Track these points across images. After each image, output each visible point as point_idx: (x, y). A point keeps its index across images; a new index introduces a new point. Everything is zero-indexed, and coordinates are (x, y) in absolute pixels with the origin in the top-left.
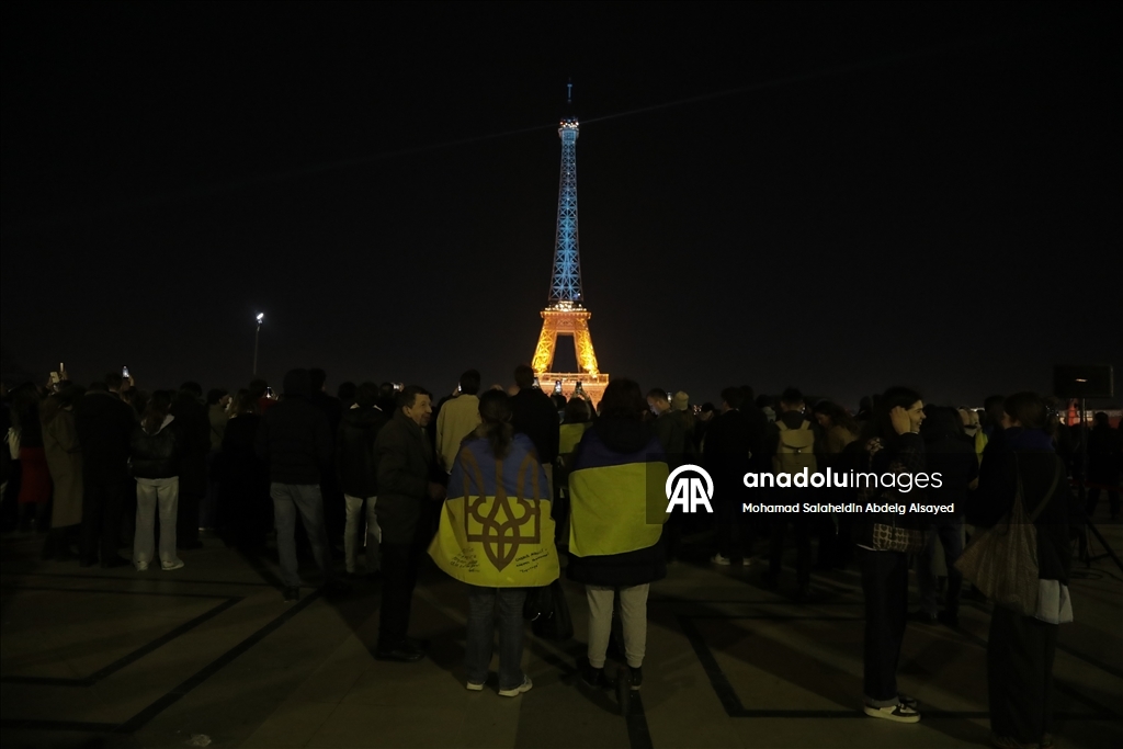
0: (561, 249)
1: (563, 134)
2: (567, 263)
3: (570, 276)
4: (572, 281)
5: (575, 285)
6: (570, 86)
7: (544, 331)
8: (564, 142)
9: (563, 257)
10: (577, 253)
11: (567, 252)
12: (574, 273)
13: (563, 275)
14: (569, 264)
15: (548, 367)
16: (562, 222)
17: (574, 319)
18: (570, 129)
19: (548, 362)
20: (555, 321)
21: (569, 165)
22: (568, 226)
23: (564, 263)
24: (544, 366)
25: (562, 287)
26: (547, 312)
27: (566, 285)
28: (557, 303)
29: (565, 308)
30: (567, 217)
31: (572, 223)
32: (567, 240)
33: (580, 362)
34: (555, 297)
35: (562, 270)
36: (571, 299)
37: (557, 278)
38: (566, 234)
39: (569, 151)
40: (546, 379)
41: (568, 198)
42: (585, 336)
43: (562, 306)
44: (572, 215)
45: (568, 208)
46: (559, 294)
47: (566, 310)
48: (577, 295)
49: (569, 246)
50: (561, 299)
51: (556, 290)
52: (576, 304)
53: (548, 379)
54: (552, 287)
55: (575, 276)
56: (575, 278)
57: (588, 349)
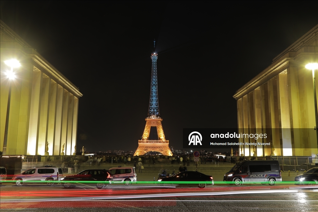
0: (152, 97)
2: (154, 102)
3: (155, 106)
4: (156, 108)
5: (157, 110)
6: (155, 42)
7: (146, 126)
8: (153, 61)
9: (153, 100)
10: (157, 98)
11: (154, 98)
12: (157, 105)
13: (153, 106)
14: (155, 102)
15: (148, 138)
16: (152, 88)
17: (157, 121)
18: (155, 56)
19: (148, 136)
20: (150, 122)
21: (154, 68)
22: (154, 90)
23: (153, 102)
24: (146, 138)
25: (152, 110)
26: (147, 119)
27: (154, 110)
28: (151, 116)
29: (153, 118)
30: (154, 86)
31: (156, 88)
32: (154, 94)
33: (159, 136)
34: (150, 114)
35: (152, 104)
36: (156, 114)
37: (151, 107)
38: (154, 92)
39: (154, 64)
40: (147, 142)
41: (154, 80)
42: (161, 127)
43: (152, 117)
44: (156, 86)
45: (154, 83)
46: (151, 112)
47: (154, 118)
48: (158, 113)
49: (155, 96)
50: (152, 114)
51: (150, 111)
52: (157, 116)
53: (148, 142)
54: (149, 110)
55: (157, 106)
56: (157, 107)
57: (161, 132)
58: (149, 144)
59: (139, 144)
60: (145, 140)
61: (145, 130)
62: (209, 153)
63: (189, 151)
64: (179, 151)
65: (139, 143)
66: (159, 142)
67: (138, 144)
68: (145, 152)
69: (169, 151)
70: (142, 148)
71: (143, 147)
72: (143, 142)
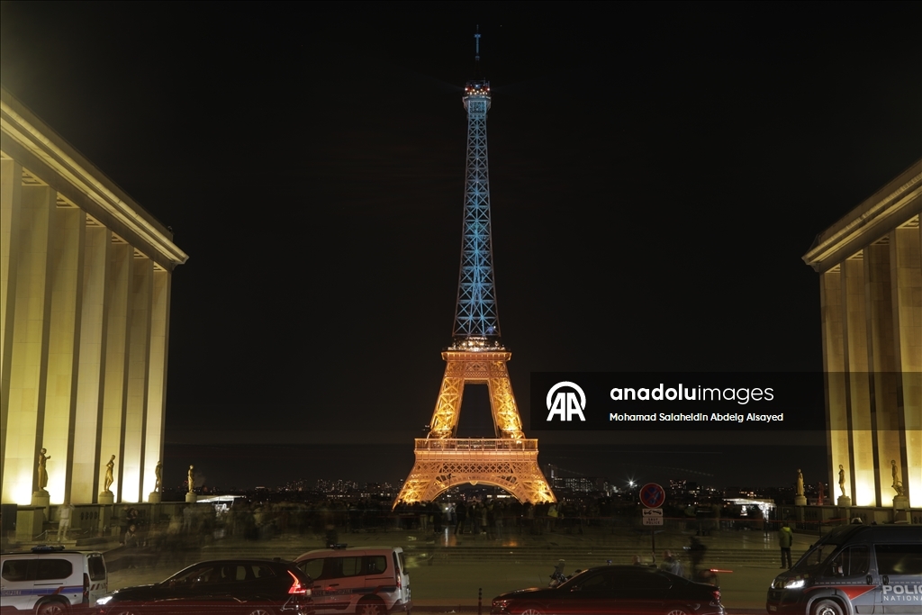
0: (468, 264)
1: (468, 104)
2: (477, 285)
3: (481, 301)
4: (485, 309)
5: (489, 314)
6: (478, 36)
7: (446, 379)
8: (471, 116)
9: (472, 275)
10: (490, 269)
11: (477, 269)
12: (487, 297)
13: (472, 301)
14: (480, 285)
15: (453, 430)
16: (470, 227)
17: (489, 364)
18: (478, 99)
19: (453, 423)
20: (462, 365)
21: (477, 147)
22: (477, 233)
23: (473, 284)
24: (446, 428)
25: (471, 318)
26: (450, 353)
27: (477, 314)
28: (464, 339)
29: (474, 347)
30: (477, 220)
31: (484, 228)
32: (477, 252)
33: (498, 422)
34: (462, 331)
35: (470, 293)
36: (484, 334)
37: (464, 305)
38: (476, 244)
39: (477, 127)
40: (451, 446)
41: (477, 193)
42: (505, 385)
43: (471, 344)
44: (483, 218)
45: (477, 207)
46: (466, 326)
47: (476, 349)
48: (492, 329)
49: (480, 259)
50: (470, 333)
51: (463, 321)
52: (490, 341)
53: (453, 447)
54: (457, 318)
55: (489, 301)
56: (489, 305)
57: (508, 404)
58: (456, 454)
59: (418, 453)
60: (442, 438)
61: (441, 396)
62: (704, 493)
63: (623, 485)
64: (579, 483)
65: (416, 451)
66: (500, 447)
67: (414, 455)
68: (443, 486)
69: (541, 482)
70: (429, 468)
71: (433, 465)
72: (434, 447)
